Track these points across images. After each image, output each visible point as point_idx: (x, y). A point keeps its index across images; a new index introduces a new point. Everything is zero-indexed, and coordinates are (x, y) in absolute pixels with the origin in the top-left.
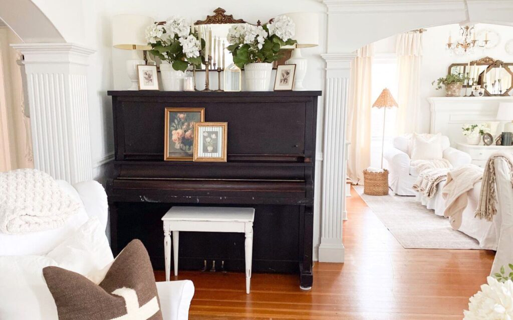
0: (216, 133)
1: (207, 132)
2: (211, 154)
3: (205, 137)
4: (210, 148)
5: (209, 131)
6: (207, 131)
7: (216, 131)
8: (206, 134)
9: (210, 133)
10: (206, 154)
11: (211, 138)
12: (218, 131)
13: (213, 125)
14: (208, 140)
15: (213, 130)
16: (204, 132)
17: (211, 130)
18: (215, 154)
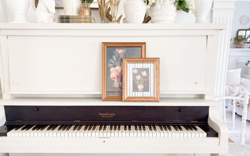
0: (147, 70)
1: (137, 69)
2: (141, 93)
3: (134, 75)
4: (140, 87)
5: (139, 67)
6: (136, 67)
7: (147, 67)
8: (136, 71)
9: (140, 71)
10: (136, 93)
11: (141, 75)
12: (149, 67)
13: (144, 61)
14: (139, 77)
15: (144, 67)
16: (133, 69)
17: (141, 67)
18: (147, 93)
